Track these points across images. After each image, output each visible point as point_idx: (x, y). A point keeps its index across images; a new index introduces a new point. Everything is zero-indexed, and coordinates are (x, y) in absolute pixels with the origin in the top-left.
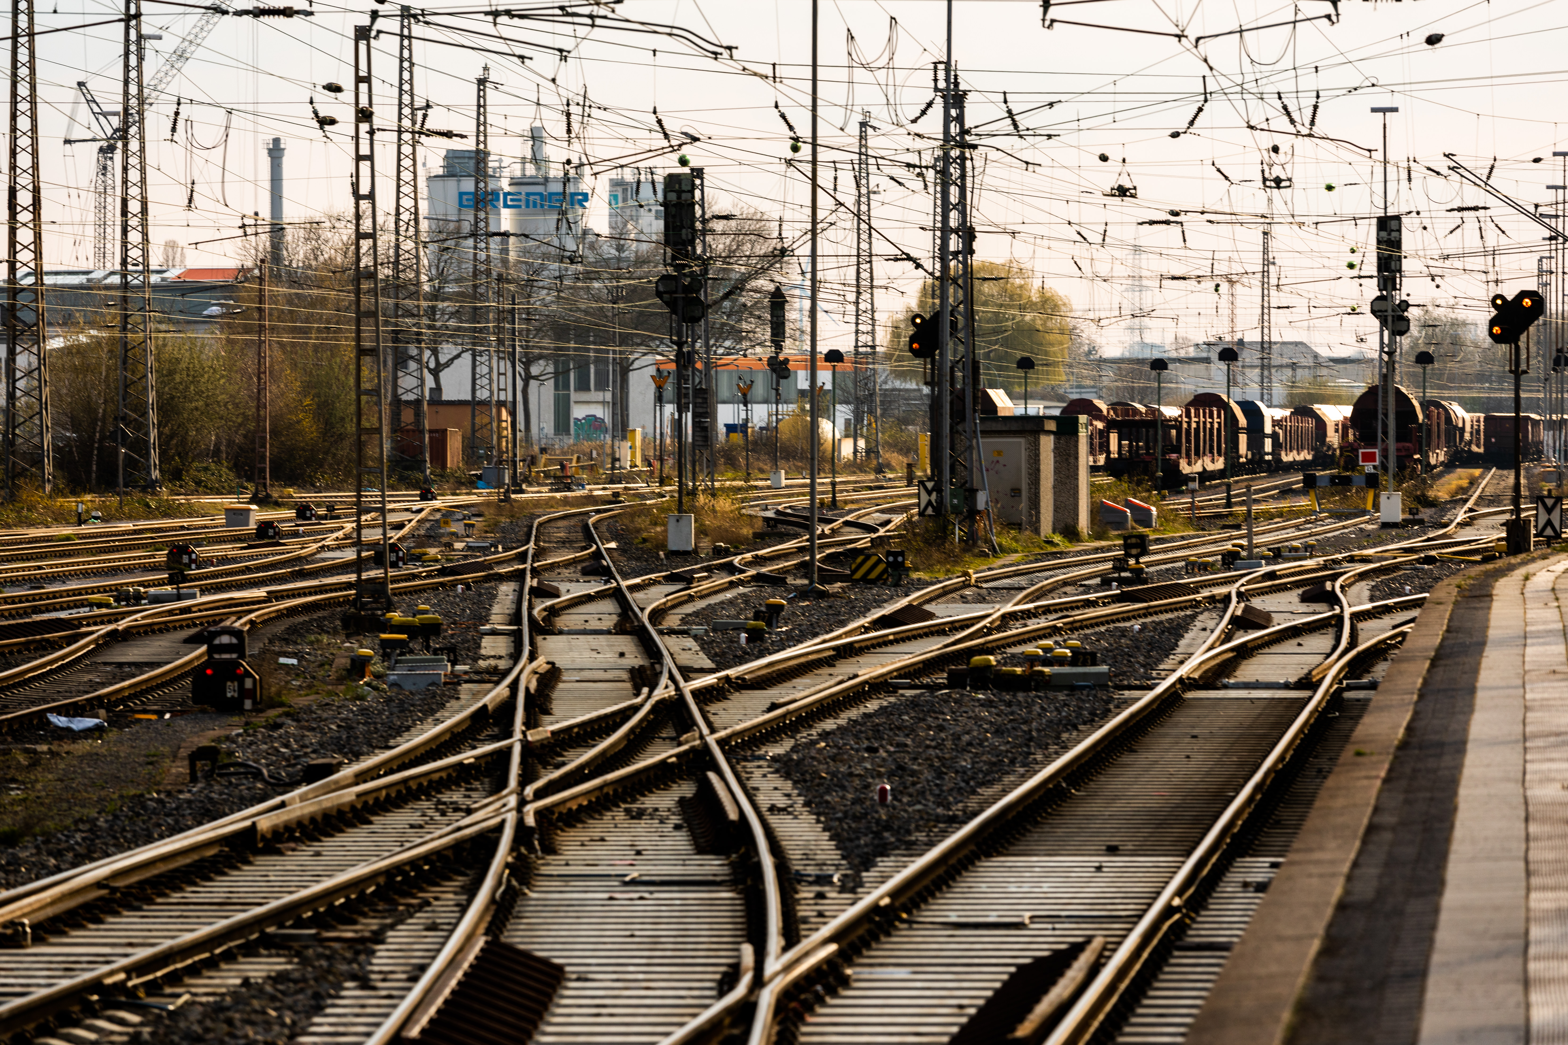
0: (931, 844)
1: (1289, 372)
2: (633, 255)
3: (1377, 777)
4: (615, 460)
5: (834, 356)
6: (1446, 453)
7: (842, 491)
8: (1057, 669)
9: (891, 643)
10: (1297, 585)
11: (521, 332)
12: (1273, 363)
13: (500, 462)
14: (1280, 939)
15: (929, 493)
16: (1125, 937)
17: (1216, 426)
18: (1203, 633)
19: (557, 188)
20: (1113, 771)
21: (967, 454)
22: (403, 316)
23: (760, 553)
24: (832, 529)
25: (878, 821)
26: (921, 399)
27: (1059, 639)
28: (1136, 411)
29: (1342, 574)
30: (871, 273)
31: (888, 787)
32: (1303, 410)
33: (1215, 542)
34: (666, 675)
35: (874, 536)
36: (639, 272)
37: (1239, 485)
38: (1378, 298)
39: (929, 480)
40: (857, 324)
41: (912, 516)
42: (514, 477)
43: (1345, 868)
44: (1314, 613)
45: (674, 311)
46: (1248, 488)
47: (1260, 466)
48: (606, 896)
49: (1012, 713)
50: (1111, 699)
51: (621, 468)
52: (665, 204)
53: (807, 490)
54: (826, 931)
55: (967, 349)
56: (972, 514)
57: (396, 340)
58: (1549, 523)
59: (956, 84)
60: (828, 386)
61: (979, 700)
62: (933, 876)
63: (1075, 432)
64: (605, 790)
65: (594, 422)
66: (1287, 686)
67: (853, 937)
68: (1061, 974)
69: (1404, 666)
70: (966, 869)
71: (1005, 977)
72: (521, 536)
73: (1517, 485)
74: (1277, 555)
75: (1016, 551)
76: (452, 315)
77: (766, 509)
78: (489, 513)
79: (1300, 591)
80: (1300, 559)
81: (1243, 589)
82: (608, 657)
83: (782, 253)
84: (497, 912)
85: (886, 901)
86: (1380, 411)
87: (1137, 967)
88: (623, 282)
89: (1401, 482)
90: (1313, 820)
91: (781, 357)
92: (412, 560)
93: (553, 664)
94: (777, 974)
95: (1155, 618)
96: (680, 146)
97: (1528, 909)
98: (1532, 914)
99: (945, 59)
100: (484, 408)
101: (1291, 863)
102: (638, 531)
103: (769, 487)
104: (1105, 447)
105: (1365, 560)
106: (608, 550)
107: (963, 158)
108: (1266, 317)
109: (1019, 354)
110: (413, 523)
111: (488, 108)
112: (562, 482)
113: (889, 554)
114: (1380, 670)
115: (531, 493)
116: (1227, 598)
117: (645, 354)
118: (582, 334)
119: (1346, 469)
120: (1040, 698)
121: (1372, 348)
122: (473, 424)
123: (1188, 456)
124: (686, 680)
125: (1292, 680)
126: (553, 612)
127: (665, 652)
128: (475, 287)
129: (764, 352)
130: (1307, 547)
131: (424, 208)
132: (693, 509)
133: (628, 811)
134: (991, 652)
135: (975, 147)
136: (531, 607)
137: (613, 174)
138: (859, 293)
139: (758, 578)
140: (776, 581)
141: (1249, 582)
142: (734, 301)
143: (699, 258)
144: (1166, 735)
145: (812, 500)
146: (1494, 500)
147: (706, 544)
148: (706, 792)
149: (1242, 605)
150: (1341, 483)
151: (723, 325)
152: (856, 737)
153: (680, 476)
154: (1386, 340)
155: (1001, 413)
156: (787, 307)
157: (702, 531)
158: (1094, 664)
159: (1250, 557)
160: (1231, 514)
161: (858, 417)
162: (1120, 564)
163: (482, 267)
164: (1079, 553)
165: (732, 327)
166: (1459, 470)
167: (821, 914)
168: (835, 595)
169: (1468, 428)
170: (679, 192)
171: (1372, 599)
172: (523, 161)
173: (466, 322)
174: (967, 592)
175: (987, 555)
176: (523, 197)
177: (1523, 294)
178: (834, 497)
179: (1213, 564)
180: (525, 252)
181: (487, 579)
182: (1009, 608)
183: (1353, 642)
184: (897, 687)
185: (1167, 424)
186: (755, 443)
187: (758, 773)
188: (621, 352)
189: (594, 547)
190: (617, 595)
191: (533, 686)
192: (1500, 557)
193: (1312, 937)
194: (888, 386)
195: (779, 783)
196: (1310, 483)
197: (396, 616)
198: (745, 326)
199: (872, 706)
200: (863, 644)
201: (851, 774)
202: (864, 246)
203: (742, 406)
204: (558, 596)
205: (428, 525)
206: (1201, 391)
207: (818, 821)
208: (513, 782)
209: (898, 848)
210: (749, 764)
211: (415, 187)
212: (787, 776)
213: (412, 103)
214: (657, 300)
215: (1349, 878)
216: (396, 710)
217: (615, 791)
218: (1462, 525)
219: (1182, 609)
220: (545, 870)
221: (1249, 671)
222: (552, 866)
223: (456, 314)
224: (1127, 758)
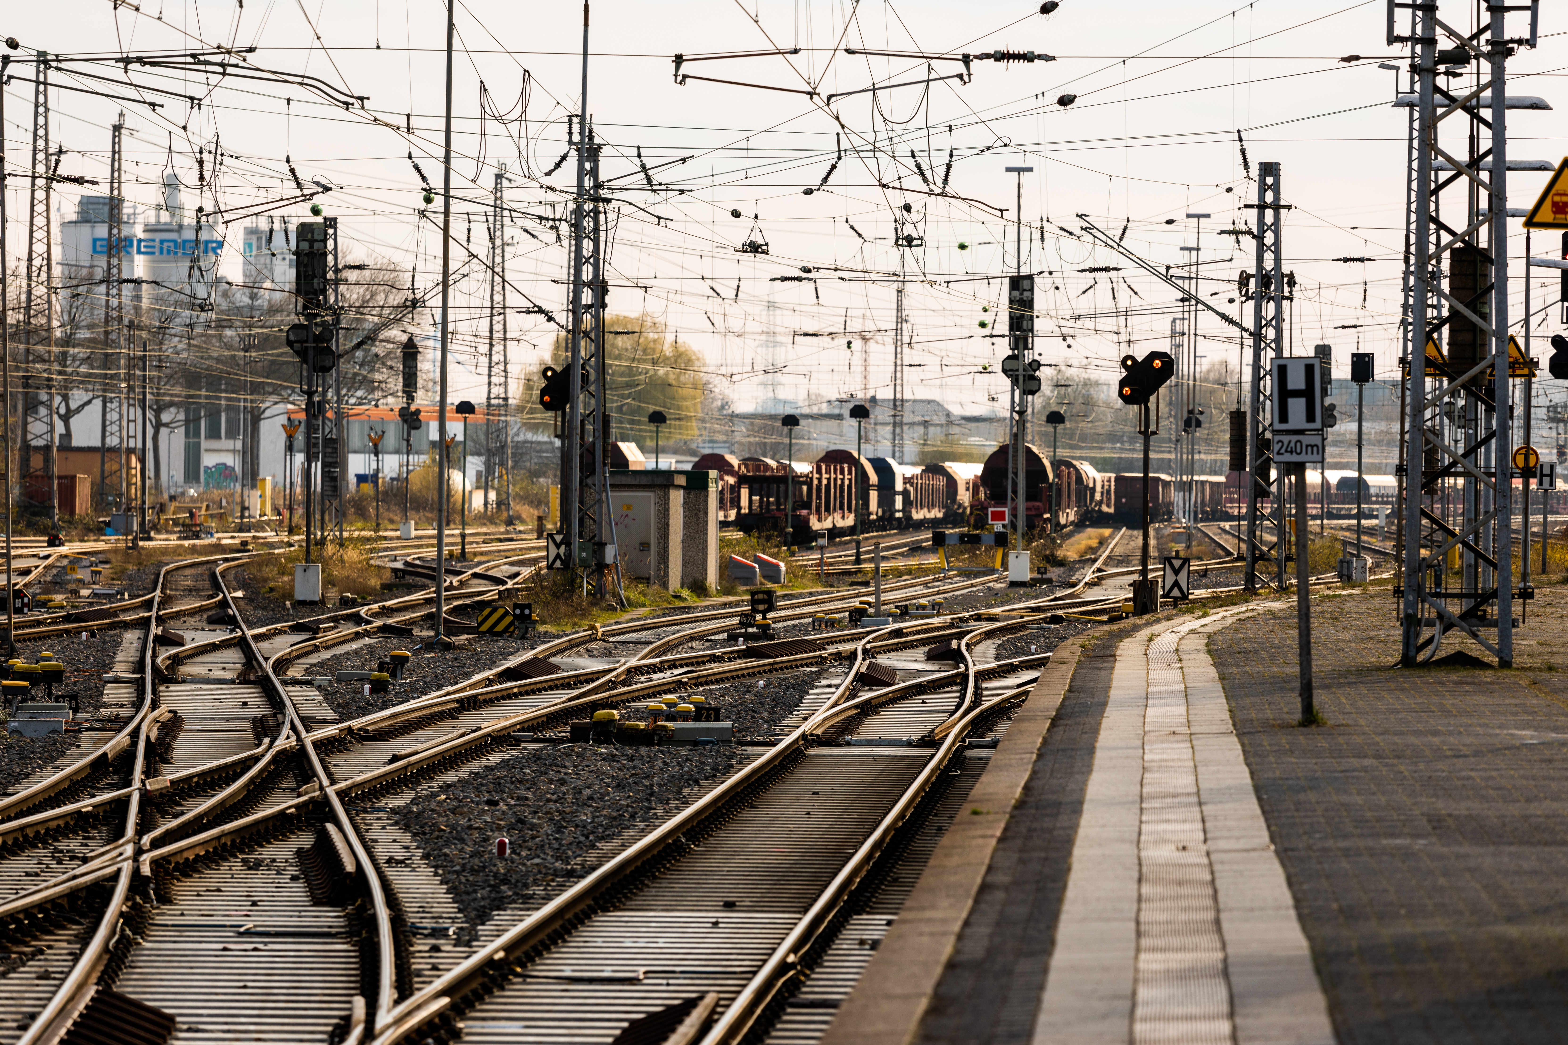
0: (548, 898)
1: (921, 430)
2: (266, 304)
3: (992, 836)
4: (244, 508)
5: (465, 408)
6: (1077, 513)
7: (471, 543)
8: (680, 724)
9: (516, 695)
10: (923, 642)
11: (151, 379)
12: (905, 420)
13: (129, 509)
14: (889, 997)
15: (558, 546)
16: (739, 993)
17: (847, 482)
18: (828, 690)
19: (190, 235)
20: (732, 826)
21: (596, 507)
22: (34, 362)
23: (387, 604)
24: (461, 581)
25: (496, 875)
26: (553, 451)
27: (684, 693)
28: (767, 467)
29: (972, 631)
30: (505, 325)
31: (507, 841)
32: (934, 469)
33: (843, 599)
34: (287, 725)
35: (502, 588)
36: (272, 320)
37: (868, 541)
38: (1009, 358)
39: (558, 533)
40: (490, 376)
41: (540, 569)
42: (142, 524)
43: (956, 927)
44: (939, 671)
45: (304, 361)
46: (877, 545)
47: (890, 523)
48: (221, 946)
49: (634, 768)
50: (733, 755)
51: (250, 517)
52: (297, 253)
53: (435, 541)
54: (439, 984)
55: (598, 402)
56: (601, 567)
57: (26, 385)
58: (1176, 584)
59: (591, 138)
60: (460, 438)
61: (601, 754)
62: (549, 930)
63: (706, 487)
64: (223, 840)
65: (224, 471)
66: (909, 744)
67: (466, 991)
68: (673, 1030)
69: (1025, 725)
70: (582, 923)
71: (618, 1032)
72: (148, 584)
73: (1146, 546)
74: (904, 612)
75: (644, 606)
76: (84, 361)
77: (395, 560)
78: (116, 560)
79: (926, 649)
80: (927, 617)
81: (868, 646)
82: (231, 706)
83: (414, 304)
84: (110, 961)
85: (501, 954)
86: (1010, 470)
87: (750, 1023)
88: (255, 331)
89: (1030, 541)
90: (927, 879)
91: (413, 408)
92: (37, 606)
93: (175, 713)
94: (388, 1027)
95: (780, 674)
96: (312, 195)
97: (1136, 970)
98: (1141, 976)
99: (579, 113)
100: (113, 456)
101: (903, 921)
102: (266, 580)
103: (398, 538)
104: (736, 502)
105: (992, 619)
106: (235, 599)
107: (596, 212)
108: (899, 375)
109: (652, 408)
110: (40, 569)
111: (124, 156)
112: (191, 530)
113: (516, 606)
114: (1003, 728)
115: (160, 541)
116: (853, 655)
117: (276, 403)
118: (214, 382)
119: (976, 527)
120: (662, 752)
121: (1003, 408)
122: (103, 471)
123: (818, 512)
124: (308, 732)
125: (915, 737)
126: (177, 661)
127: (288, 703)
128: (107, 333)
129: (396, 403)
130: (934, 605)
131: (57, 253)
132: (321, 559)
133: (244, 861)
134: (614, 706)
135: (608, 201)
136: (155, 655)
137: (247, 222)
138: (491, 345)
139: (384, 629)
140: (402, 632)
141: (875, 639)
142: (367, 351)
143: (330, 307)
144: (786, 792)
145: (440, 552)
146: (1123, 560)
147: (333, 594)
148: (324, 843)
149: (867, 662)
150: (971, 541)
151: (355, 375)
152: (477, 789)
153: (308, 526)
154: (1017, 399)
155: (632, 467)
156: (419, 357)
157: (329, 582)
158: (717, 719)
159: (878, 614)
160: (860, 571)
161: (489, 469)
162: (747, 620)
163: (115, 314)
164: (707, 608)
165: (365, 377)
166: (1089, 530)
167: (435, 968)
168: (460, 647)
169: (1099, 488)
170: (312, 242)
171: (997, 658)
172: (159, 207)
173: (98, 368)
174: (594, 646)
175: (615, 609)
176: (157, 244)
177: (1153, 355)
178: (463, 549)
179: (840, 621)
180: (158, 299)
181: (112, 626)
182: (633, 662)
183: (977, 701)
184: (518, 741)
185: (797, 480)
186: (386, 493)
187: (377, 825)
188: (252, 401)
189: (221, 596)
190: (242, 644)
191: (153, 736)
192: (1127, 617)
193: (920, 995)
194: (521, 438)
195: (398, 835)
196: (939, 540)
197: (19, 663)
198: (378, 376)
199: (494, 759)
200: (487, 697)
201: (470, 827)
202: (498, 298)
203: (372, 456)
204: (183, 645)
205: (55, 571)
206: (833, 447)
207: (436, 874)
208: (130, 831)
209: (514, 902)
210: (369, 816)
211: (48, 232)
212: (407, 828)
213: (47, 147)
214: (288, 349)
215: (960, 937)
216: (16, 757)
217: (233, 841)
218: (1090, 585)
219: (807, 665)
220: (159, 920)
221: (872, 728)
222: (166, 915)
223: (86, 360)
224: (747, 814)
